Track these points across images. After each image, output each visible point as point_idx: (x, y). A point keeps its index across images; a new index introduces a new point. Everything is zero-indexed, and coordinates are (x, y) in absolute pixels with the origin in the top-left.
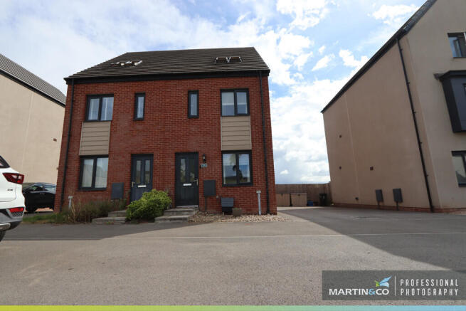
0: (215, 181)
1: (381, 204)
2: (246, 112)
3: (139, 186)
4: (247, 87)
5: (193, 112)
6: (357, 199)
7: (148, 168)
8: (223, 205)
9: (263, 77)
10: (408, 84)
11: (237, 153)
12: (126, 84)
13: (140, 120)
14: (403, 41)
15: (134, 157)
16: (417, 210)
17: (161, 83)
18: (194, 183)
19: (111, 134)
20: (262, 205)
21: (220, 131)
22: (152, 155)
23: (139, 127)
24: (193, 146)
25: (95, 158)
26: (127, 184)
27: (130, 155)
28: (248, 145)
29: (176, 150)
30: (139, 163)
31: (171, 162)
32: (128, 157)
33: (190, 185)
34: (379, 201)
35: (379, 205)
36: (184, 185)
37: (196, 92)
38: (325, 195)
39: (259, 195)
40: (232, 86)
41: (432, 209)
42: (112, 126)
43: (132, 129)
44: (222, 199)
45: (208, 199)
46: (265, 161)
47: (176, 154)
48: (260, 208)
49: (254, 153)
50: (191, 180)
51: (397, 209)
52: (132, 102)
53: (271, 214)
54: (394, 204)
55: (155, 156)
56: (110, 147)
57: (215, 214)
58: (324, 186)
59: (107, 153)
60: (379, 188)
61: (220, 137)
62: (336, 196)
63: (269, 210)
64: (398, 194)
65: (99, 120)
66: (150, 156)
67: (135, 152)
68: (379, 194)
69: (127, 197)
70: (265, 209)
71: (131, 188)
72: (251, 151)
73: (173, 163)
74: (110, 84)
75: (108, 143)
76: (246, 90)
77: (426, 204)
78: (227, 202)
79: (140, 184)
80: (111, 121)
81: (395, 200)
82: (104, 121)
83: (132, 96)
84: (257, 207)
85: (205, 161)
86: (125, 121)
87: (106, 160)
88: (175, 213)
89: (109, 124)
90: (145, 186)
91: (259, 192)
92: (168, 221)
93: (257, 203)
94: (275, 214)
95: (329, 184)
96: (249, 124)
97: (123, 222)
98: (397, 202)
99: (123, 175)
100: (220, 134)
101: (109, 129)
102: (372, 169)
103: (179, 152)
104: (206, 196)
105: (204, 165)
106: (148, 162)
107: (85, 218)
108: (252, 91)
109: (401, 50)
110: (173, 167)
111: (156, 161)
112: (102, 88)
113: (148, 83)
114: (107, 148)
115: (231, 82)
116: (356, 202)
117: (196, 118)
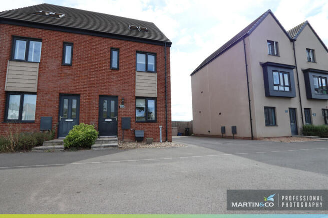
0: (130, 119)
1: (224, 135)
2: (154, 70)
3: (66, 120)
4: (155, 52)
5: (115, 65)
6: (209, 132)
7: (74, 106)
8: (136, 136)
9: (167, 46)
10: (246, 65)
11: (146, 99)
12: (55, 33)
13: (68, 65)
14: (246, 39)
15: (62, 96)
16: (244, 138)
17: (87, 38)
18: (114, 120)
19: (39, 75)
20: (162, 136)
21: (135, 82)
22: (79, 95)
23: (68, 71)
24: (114, 91)
25: (22, 94)
26: (56, 118)
27: (58, 94)
28: (154, 94)
29: (100, 93)
30: (66, 101)
31: (96, 102)
32: (57, 96)
33: (111, 120)
34: (222, 133)
35: (222, 135)
36: (106, 120)
37: (117, 50)
38: (188, 129)
39: (161, 129)
40: (145, 50)
41: (253, 138)
42: (40, 67)
43: (60, 72)
44: (136, 132)
45: (125, 131)
46: (166, 105)
47: (100, 96)
48: (161, 138)
49: (158, 99)
50: (112, 117)
51: (233, 138)
52: (61, 49)
53: (168, 142)
54: (232, 135)
55: (82, 96)
56: (38, 86)
57: (130, 142)
58: (188, 123)
59: (36, 91)
60: (223, 126)
61: (135, 86)
62: (196, 130)
63: (167, 139)
64: (234, 129)
65: (26, 60)
66: (77, 96)
67: (63, 92)
68: (223, 129)
69: (56, 129)
70: (164, 138)
71: (59, 121)
72: (156, 98)
73: (97, 103)
74: (38, 30)
75: (36, 82)
76: (155, 54)
77: (250, 136)
78: (139, 134)
79: (67, 119)
80: (40, 63)
81: (232, 132)
82: (31, 62)
83: (61, 44)
84: (159, 137)
85: (123, 103)
86: (53, 65)
87: (35, 97)
88: (104, 142)
89: (38, 65)
90: (72, 120)
91: (161, 127)
92: (103, 148)
93: (159, 134)
94: (171, 141)
95: (191, 122)
96: (156, 79)
97: (63, 150)
98: (233, 134)
99: (52, 110)
100: (135, 84)
101: (37, 70)
102: (220, 114)
103: (103, 94)
104: (123, 129)
105: (122, 106)
106: (75, 101)
107: (25, 147)
108: (158, 56)
109: (245, 45)
110: (97, 106)
111: (83, 100)
112: (29, 32)
113: (76, 35)
114: (36, 86)
115: (144, 47)
116: (208, 134)
117: (117, 69)
